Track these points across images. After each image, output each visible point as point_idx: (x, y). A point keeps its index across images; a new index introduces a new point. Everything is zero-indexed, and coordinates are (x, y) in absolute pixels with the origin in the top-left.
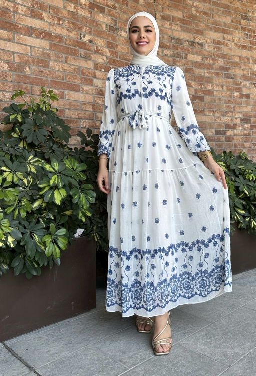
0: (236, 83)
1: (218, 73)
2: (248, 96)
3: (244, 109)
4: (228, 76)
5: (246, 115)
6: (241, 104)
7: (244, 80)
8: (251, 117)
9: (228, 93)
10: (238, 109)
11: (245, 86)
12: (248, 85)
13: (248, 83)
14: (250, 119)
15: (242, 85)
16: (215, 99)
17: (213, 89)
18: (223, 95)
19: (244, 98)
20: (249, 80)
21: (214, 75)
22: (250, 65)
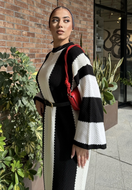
0: (24, 22)
1: (9, 11)
2: (33, 35)
3: (30, 46)
4: (18, 15)
5: (32, 51)
6: (28, 41)
7: (30, 20)
8: (35, 52)
9: (18, 31)
10: (26, 46)
11: (31, 26)
12: (33, 25)
13: (33, 23)
14: (34, 54)
15: (29, 24)
16: (6, 37)
17: (5, 26)
18: (14, 33)
19: (30, 36)
20: (34, 21)
21: (6, 13)
22: (35, 8)
